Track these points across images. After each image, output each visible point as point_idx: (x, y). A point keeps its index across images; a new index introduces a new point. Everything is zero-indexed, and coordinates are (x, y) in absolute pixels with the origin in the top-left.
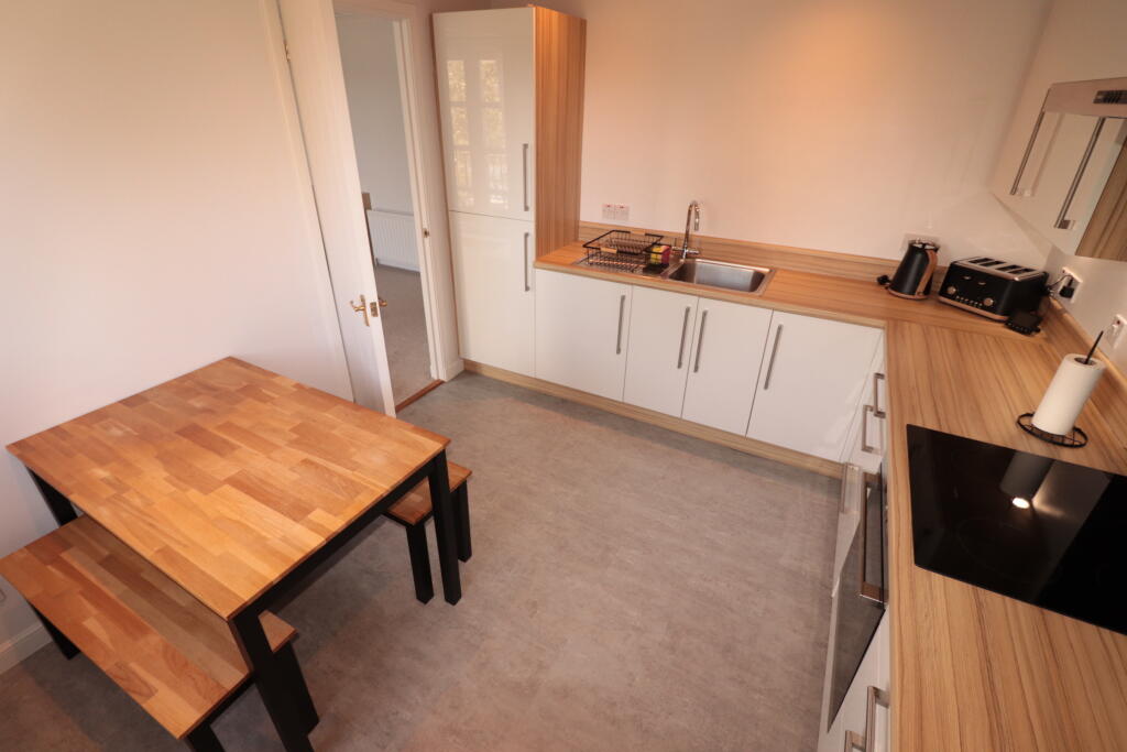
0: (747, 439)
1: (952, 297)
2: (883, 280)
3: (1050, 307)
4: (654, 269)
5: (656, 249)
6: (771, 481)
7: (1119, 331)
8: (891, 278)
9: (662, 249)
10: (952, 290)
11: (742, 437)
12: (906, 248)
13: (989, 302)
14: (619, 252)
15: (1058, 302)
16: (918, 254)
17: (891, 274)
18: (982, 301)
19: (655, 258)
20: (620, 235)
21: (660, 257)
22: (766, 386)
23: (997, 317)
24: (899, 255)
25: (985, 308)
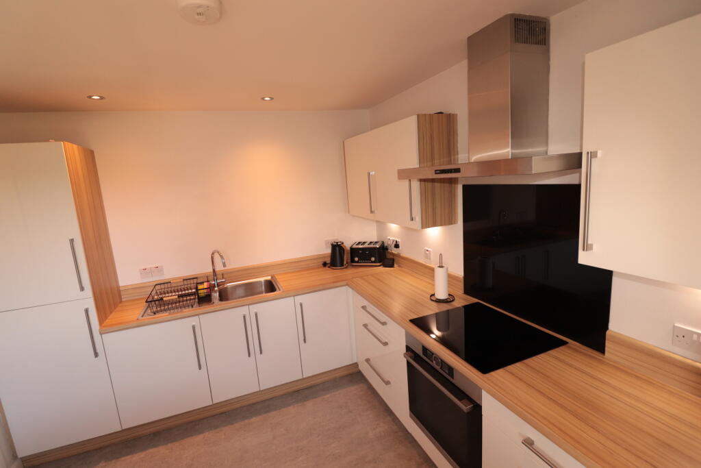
0: (306, 378)
1: (358, 262)
2: (325, 264)
3: (393, 254)
4: (205, 300)
5: (200, 287)
6: (328, 396)
7: (430, 254)
8: (328, 262)
9: (206, 285)
10: (356, 259)
11: (300, 380)
12: (331, 246)
13: (373, 259)
14: (179, 297)
15: (395, 251)
16: (337, 248)
17: (328, 260)
18: (370, 260)
19: (202, 293)
20: (163, 286)
21: (205, 291)
22: (305, 341)
23: (379, 264)
24: (329, 251)
25: (372, 262)
